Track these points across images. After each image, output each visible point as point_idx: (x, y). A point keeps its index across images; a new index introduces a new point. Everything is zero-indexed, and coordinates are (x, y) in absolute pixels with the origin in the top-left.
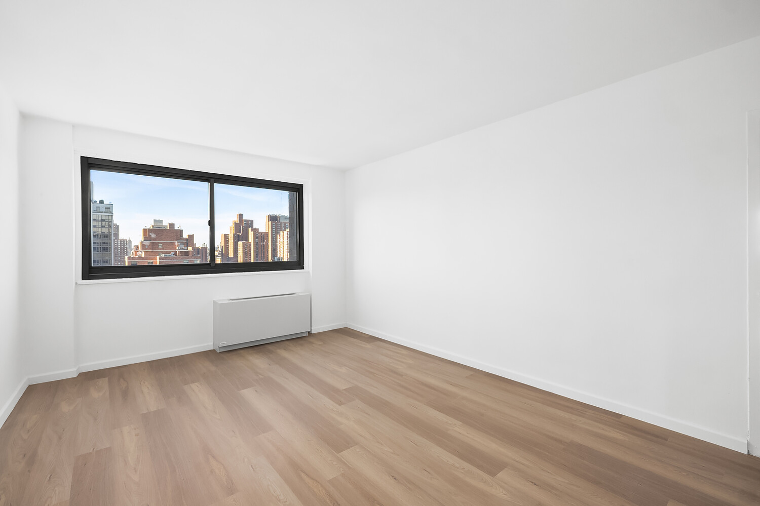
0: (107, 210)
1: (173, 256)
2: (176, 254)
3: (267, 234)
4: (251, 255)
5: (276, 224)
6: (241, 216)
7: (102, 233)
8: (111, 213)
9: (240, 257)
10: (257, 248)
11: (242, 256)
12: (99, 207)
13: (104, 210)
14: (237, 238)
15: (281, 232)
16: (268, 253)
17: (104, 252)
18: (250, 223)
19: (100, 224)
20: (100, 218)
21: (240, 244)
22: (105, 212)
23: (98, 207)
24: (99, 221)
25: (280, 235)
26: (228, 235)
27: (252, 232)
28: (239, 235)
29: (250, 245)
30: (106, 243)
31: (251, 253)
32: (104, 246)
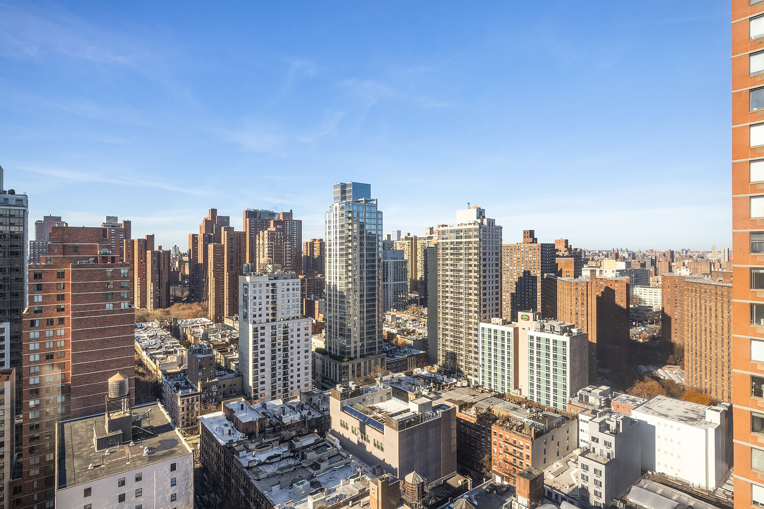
0: (18, 203)
1: (91, 263)
2: (96, 260)
3: (244, 234)
4: (224, 261)
5: (256, 221)
6: (214, 211)
7: (10, 232)
8: (24, 206)
9: (211, 263)
10: (232, 252)
11: (212, 262)
12: (8, 199)
13: (14, 203)
14: (208, 239)
15: (261, 232)
16: (245, 258)
17: (14, 258)
18: (225, 221)
19: (8, 221)
20: (8, 213)
21: (211, 246)
22: (14, 206)
23: (6, 199)
24: (6, 217)
25: (259, 236)
26: (197, 235)
27: (226, 232)
28: (210, 236)
29: (224, 248)
30: (17, 246)
31: (223, 258)
32: (14, 250)
